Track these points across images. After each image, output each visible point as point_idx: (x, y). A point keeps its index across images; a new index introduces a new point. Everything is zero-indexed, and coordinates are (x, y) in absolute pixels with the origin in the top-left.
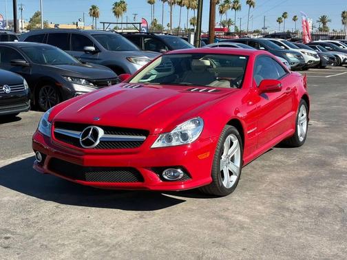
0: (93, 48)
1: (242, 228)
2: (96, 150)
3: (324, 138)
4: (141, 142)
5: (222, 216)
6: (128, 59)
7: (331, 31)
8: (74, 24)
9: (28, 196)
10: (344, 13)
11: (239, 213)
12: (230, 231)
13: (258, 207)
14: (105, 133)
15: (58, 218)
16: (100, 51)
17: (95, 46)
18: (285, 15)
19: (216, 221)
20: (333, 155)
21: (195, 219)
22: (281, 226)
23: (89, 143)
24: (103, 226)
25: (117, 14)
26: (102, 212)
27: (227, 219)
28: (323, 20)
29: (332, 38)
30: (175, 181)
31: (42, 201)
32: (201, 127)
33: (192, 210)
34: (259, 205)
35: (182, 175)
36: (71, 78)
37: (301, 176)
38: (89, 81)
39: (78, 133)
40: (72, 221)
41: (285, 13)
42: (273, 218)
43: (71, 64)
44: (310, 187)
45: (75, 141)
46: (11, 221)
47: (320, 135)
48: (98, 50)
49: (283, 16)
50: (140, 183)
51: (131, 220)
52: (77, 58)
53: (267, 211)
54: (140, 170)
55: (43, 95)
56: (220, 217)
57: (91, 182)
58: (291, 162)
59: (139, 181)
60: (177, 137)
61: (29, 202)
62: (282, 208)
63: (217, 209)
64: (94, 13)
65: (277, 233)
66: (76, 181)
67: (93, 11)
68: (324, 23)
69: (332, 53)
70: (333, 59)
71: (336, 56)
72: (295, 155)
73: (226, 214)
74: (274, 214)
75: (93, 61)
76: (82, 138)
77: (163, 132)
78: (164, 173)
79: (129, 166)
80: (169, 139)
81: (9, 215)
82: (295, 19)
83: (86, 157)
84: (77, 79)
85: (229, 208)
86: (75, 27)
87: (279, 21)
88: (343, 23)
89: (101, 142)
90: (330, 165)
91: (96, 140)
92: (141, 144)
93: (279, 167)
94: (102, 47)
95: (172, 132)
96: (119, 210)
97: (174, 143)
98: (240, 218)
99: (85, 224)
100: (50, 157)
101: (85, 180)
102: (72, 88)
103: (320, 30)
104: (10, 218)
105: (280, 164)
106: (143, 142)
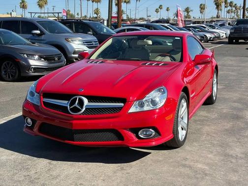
0: (38, 32)
1: (206, 175)
2: (82, 115)
3: (227, 97)
4: (120, 108)
5: (186, 164)
6: (67, 40)
7: (192, 18)
8: (8, 14)
9: (21, 155)
10: (201, 5)
11: (197, 161)
12: (198, 178)
13: (209, 156)
14: (89, 102)
15: (54, 173)
16: (44, 34)
17: (40, 30)
18: (161, 7)
19: (182, 170)
20: (240, 110)
21: (165, 169)
22: (235, 171)
23: (76, 110)
24: (95, 179)
25: (40, 6)
26: (89, 166)
27: (190, 167)
28: (187, 10)
29: (194, 23)
30: (149, 139)
31: (35, 158)
32: (166, 94)
33: (160, 161)
34: (209, 154)
35: (154, 134)
36: (27, 55)
37: (226, 128)
38: (41, 57)
39: (66, 102)
40: (67, 176)
41: (161, 6)
42: (224, 164)
43: (25, 44)
44: (238, 137)
45: (64, 109)
46: (16, 178)
47: (223, 95)
48: (42, 33)
49: (159, 8)
50: (120, 142)
51: (115, 172)
52: (28, 39)
53: (217, 158)
54: (120, 131)
55: (4, 68)
56: (184, 166)
57: (78, 143)
58: (213, 117)
59: (120, 140)
60: (147, 103)
61: (24, 160)
62: (227, 155)
63: (179, 159)
64: (23, 6)
65: (234, 177)
66: (66, 141)
67: (22, 4)
68: (188, 12)
69: (201, 33)
70: (203, 37)
71: (205, 35)
72: (213, 111)
73: (187, 163)
74: (223, 160)
75: (40, 41)
76: (70, 106)
77: (137, 100)
78: (139, 133)
79: (111, 128)
80: (142, 105)
81: (12, 173)
82: (168, 9)
83: (74, 122)
84: (31, 55)
85: (187, 157)
86: (9, 16)
87: (157, 11)
88: (201, 12)
89: (86, 109)
90: (242, 118)
91: (82, 108)
92: (120, 110)
93: (207, 121)
94: (45, 31)
95: (144, 99)
96: (102, 164)
97: (146, 108)
98: (200, 166)
99: (79, 178)
100: (41, 122)
101: (74, 141)
102: (28, 63)
103: (186, 17)
104: (13, 175)
105: (206, 119)
106: (121, 108)
